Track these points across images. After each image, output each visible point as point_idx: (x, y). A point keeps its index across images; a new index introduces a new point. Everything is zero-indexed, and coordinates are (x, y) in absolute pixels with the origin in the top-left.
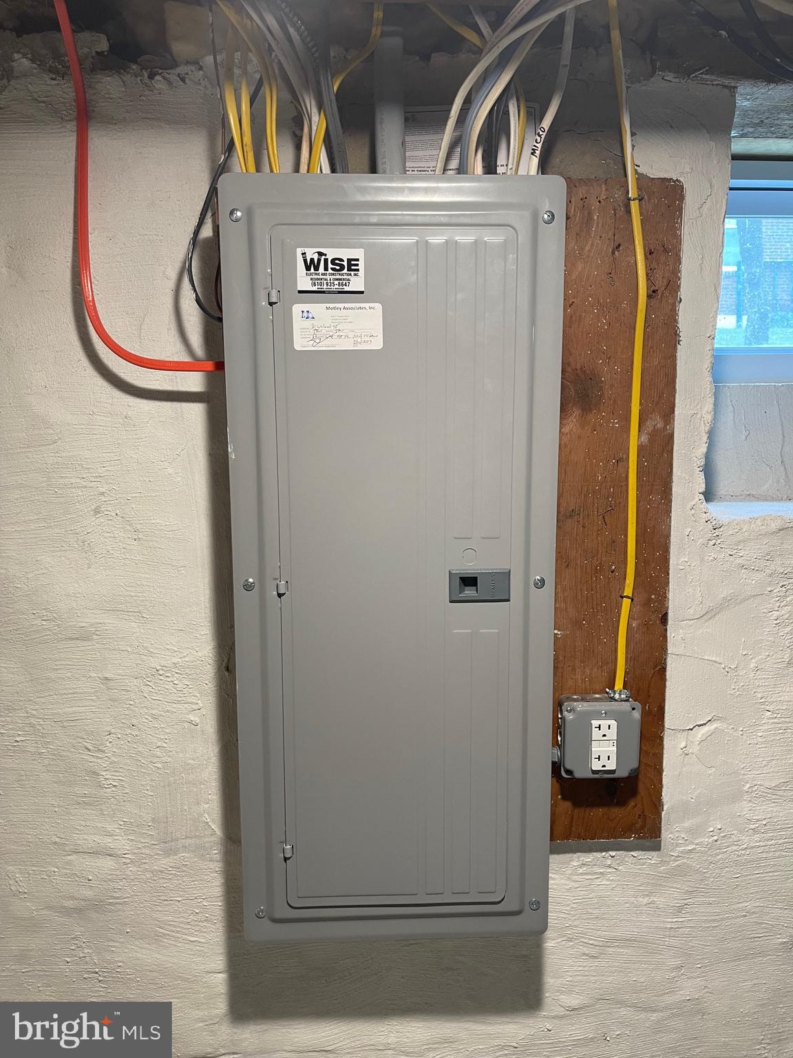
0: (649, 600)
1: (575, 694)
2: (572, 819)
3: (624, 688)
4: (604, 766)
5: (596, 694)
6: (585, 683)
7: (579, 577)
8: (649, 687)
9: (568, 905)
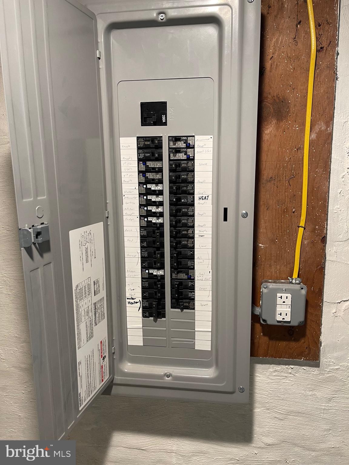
0: (315, 229)
1: (271, 279)
2: (269, 347)
3: (298, 277)
4: (283, 319)
5: (283, 280)
6: (277, 274)
7: (274, 215)
8: (313, 278)
9: (267, 391)
